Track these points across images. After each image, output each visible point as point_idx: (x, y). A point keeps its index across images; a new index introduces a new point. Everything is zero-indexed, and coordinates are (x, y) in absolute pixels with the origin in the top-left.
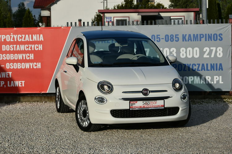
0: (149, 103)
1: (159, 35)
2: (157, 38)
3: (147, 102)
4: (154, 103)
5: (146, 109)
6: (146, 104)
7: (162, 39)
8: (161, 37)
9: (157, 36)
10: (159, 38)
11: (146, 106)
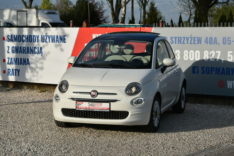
0: (94, 105)
1: (230, 38)
2: (228, 41)
3: (93, 104)
4: (100, 105)
5: (91, 110)
6: (92, 105)
7: (233, 41)
8: (231, 40)
9: (228, 38)
10: (230, 40)
11: (91, 107)
